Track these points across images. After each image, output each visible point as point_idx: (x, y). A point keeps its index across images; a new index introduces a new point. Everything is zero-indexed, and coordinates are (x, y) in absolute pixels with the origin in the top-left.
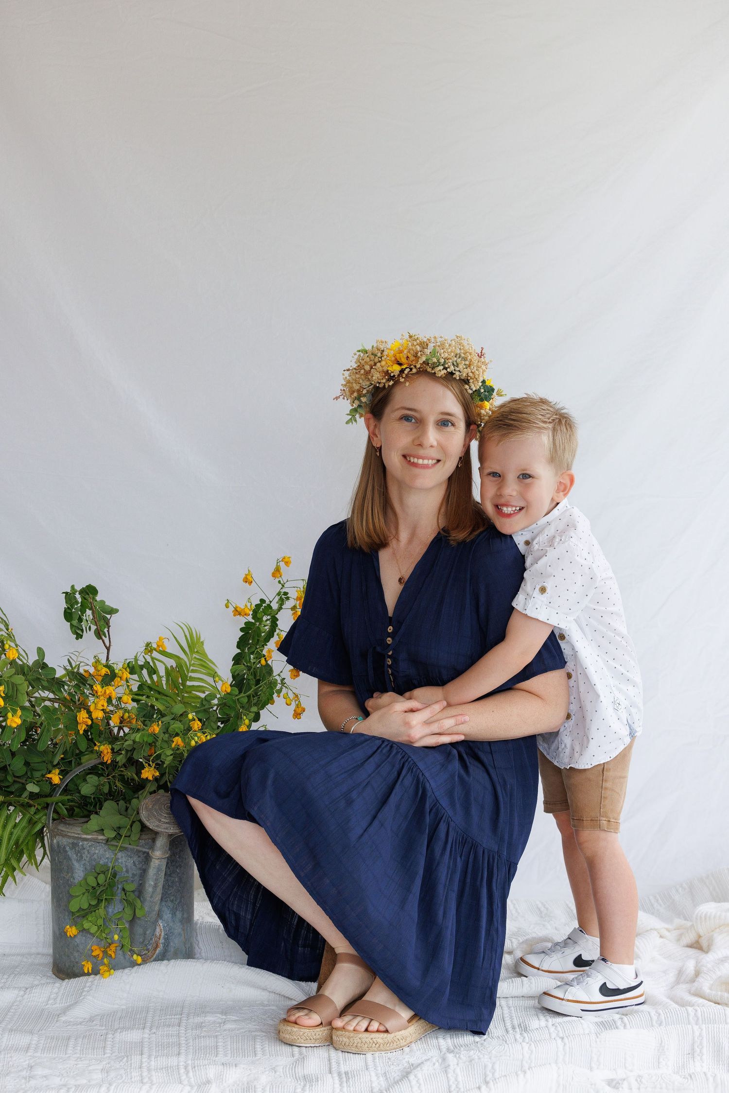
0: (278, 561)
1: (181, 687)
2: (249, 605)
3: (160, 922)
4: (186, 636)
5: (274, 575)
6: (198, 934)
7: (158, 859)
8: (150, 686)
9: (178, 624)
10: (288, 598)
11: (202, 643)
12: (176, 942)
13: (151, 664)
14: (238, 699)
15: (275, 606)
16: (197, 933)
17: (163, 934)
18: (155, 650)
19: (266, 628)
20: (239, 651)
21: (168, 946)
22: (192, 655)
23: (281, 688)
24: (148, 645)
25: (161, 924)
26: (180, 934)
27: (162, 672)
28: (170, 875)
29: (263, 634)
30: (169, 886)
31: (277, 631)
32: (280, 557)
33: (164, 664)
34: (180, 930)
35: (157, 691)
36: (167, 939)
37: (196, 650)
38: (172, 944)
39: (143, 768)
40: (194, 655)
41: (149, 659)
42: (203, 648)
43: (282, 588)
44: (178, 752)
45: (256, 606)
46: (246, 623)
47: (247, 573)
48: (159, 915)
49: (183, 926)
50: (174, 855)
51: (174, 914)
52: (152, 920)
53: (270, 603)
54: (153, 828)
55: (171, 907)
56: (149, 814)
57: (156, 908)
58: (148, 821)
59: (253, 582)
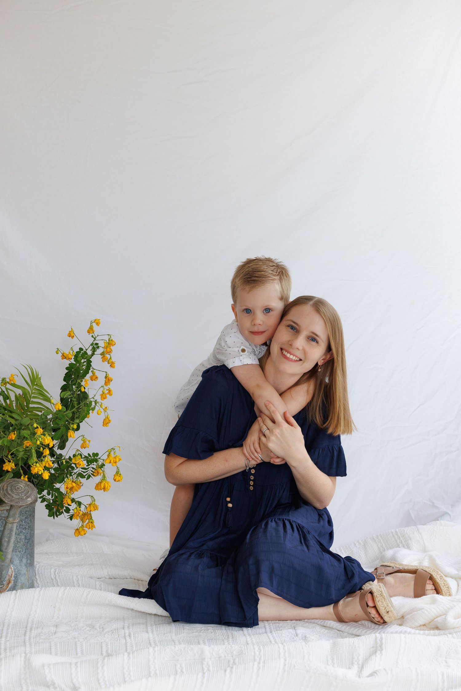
0: (92, 322)
1: (26, 408)
2: (71, 352)
3: (12, 566)
4: (29, 374)
5: (89, 332)
7: (11, 523)
8: (5, 407)
9: (24, 366)
10: (98, 347)
11: (40, 379)
12: (22, 580)
13: (6, 392)
14: (66, 414)
15: (89, 352)
16: (36, 573)
17: (13, 574)
18: (8, 383)
19: (84, 367)
20: (65, 383)
21: (16, 582)
22: (33, 387)
23: (95, 407)
24: (3, 379)
25: (12, 568)
26: (25, 574)
27: (13, 398)
28: (19, 534)
29: (81, 372)
30: (18, 541)
31: (91, 369)
32: (93, 319)
33: (15, 393)
34: (25, 571)
35: (9, 410)
36: (16, 577)
37: (35, 383)
38: (19, 580)
39: (4, 463)
40: (34, 387)
41: (4, 389)
42: (41, 382)
43: (94, 341)
44: (27, 449)
45: (77, 352)
46: (70, 364)
47: (70, 330)
48: (11, 562)
49: (27, 569)
50: (21, 521)
51: (21, 561)
52: (6, 564)
53: (86, 351)
54: (8, 502)
55: (19, 556)
56: (5, 493)
57: (9, 556)
58: (4, 497)
59: (75, 337)
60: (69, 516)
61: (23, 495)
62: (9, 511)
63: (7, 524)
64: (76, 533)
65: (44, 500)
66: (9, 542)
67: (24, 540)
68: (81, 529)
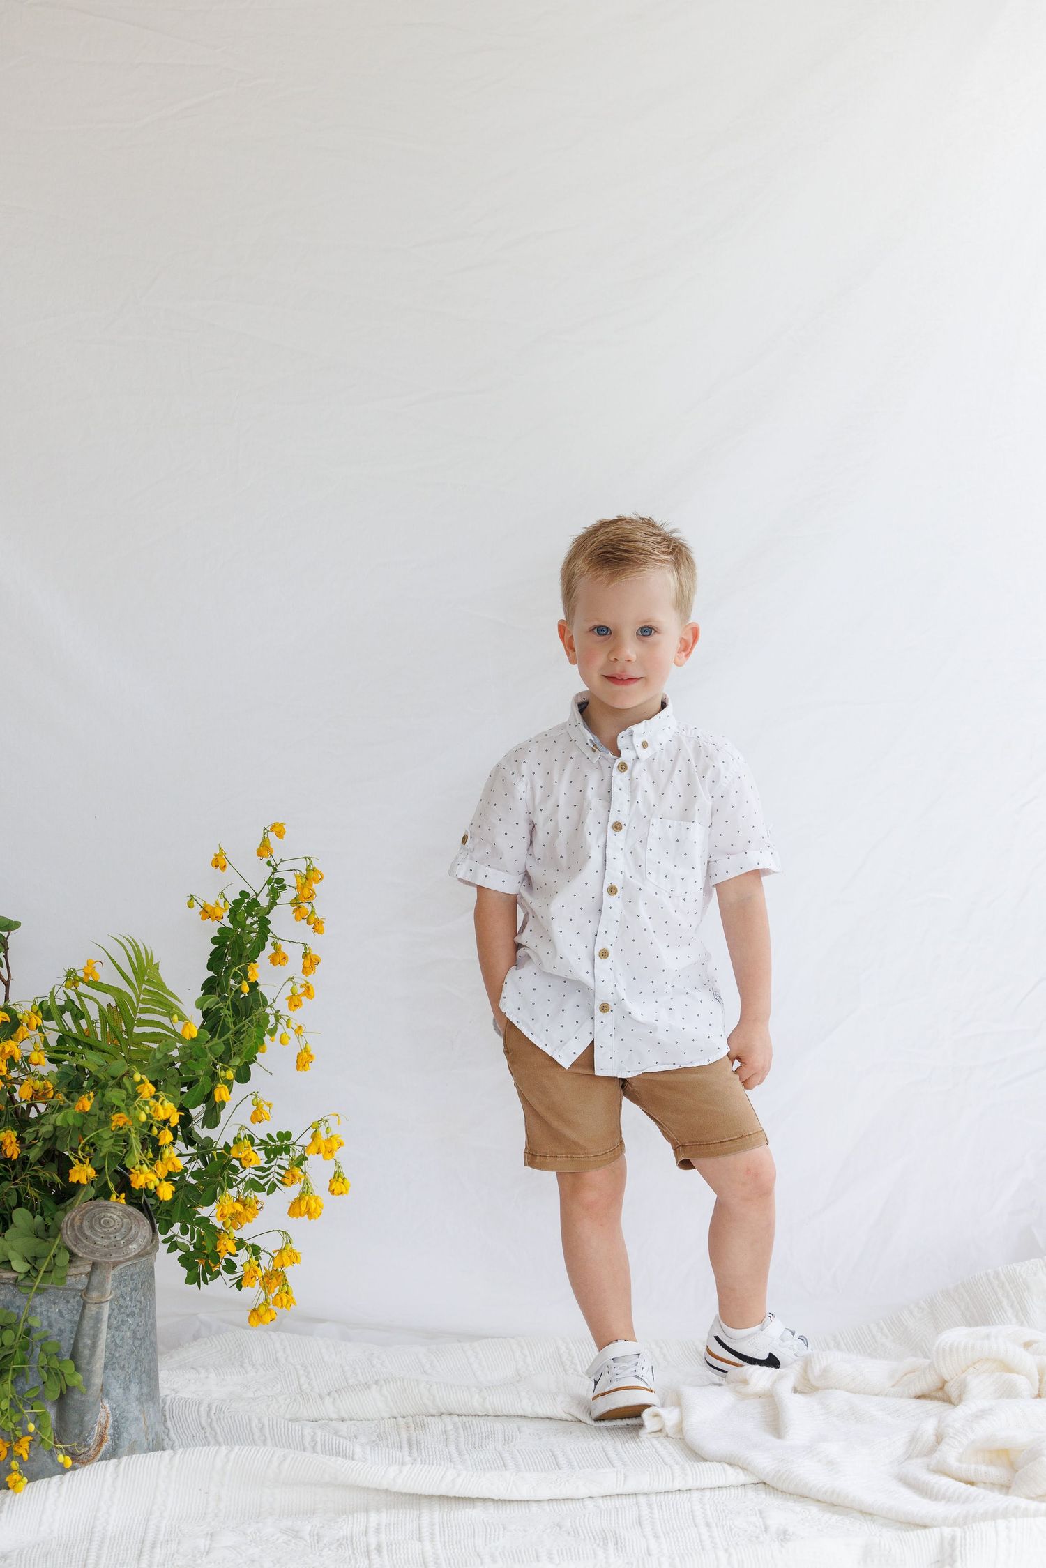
0: (266, 831)
1: (126, 1036)
2: (221, 902)
3: (105, 1401)
4: (129, 957)
5: (260, 853)
6: (168, 1417)
7: (96, 1303)
8: (75, 1037)
9: (115, 939)
10: (283, 888)
11: (157, 967)
12: (133, 1432)
13: (77, 1003)
14: (210, 1048)
15: (264, 901)
16: (165, 1416)
17: (110, 1420)
18: (82, 980)
19: (253, 935)
20: (212, 974)
21: (118, 1438)
22: (140, 986)
23: (276, 1027)
24: (71, 973)
25: (107, 1405)
26: (137, 1419)
27: (94, 1014)
28: (118, 1329)
29: (248, 945)
30: (116, 1345)
31: (270, 940)
32: (268, 825)
33: (97, 1002)
34: (137, 1413)
35: (87, 1044)
36: (116, 1428)
37: (146, 978)
38: (125, 1435)
39: (71, 1165)
40: (144, 986)
41: (73, 996)
42: (158, 974)
43: (273, 873)
44: (120, 1132)
45: (234, 902)
46: (220, 931)
47: (218, 852)
48: (104, 1392)
49: (143, 1406)
50: (123, 1297)
51: (126, 1389)
52: (92, 1399)
53: (257, 897)
54: (85, 1256)
55: (122, 1377)
56: (76, 1235)
57: (97, 1380)
58: (75, 1245)
59: (228, 866)
60: (235, 1281)
61: (118, 1238)
62: (90, 1275)
63: (88, 1306)
64: (252, 1319)
65: (174, 1246)
66: (94, 1346)
67: (130, 1342)
68: (262, 1310)
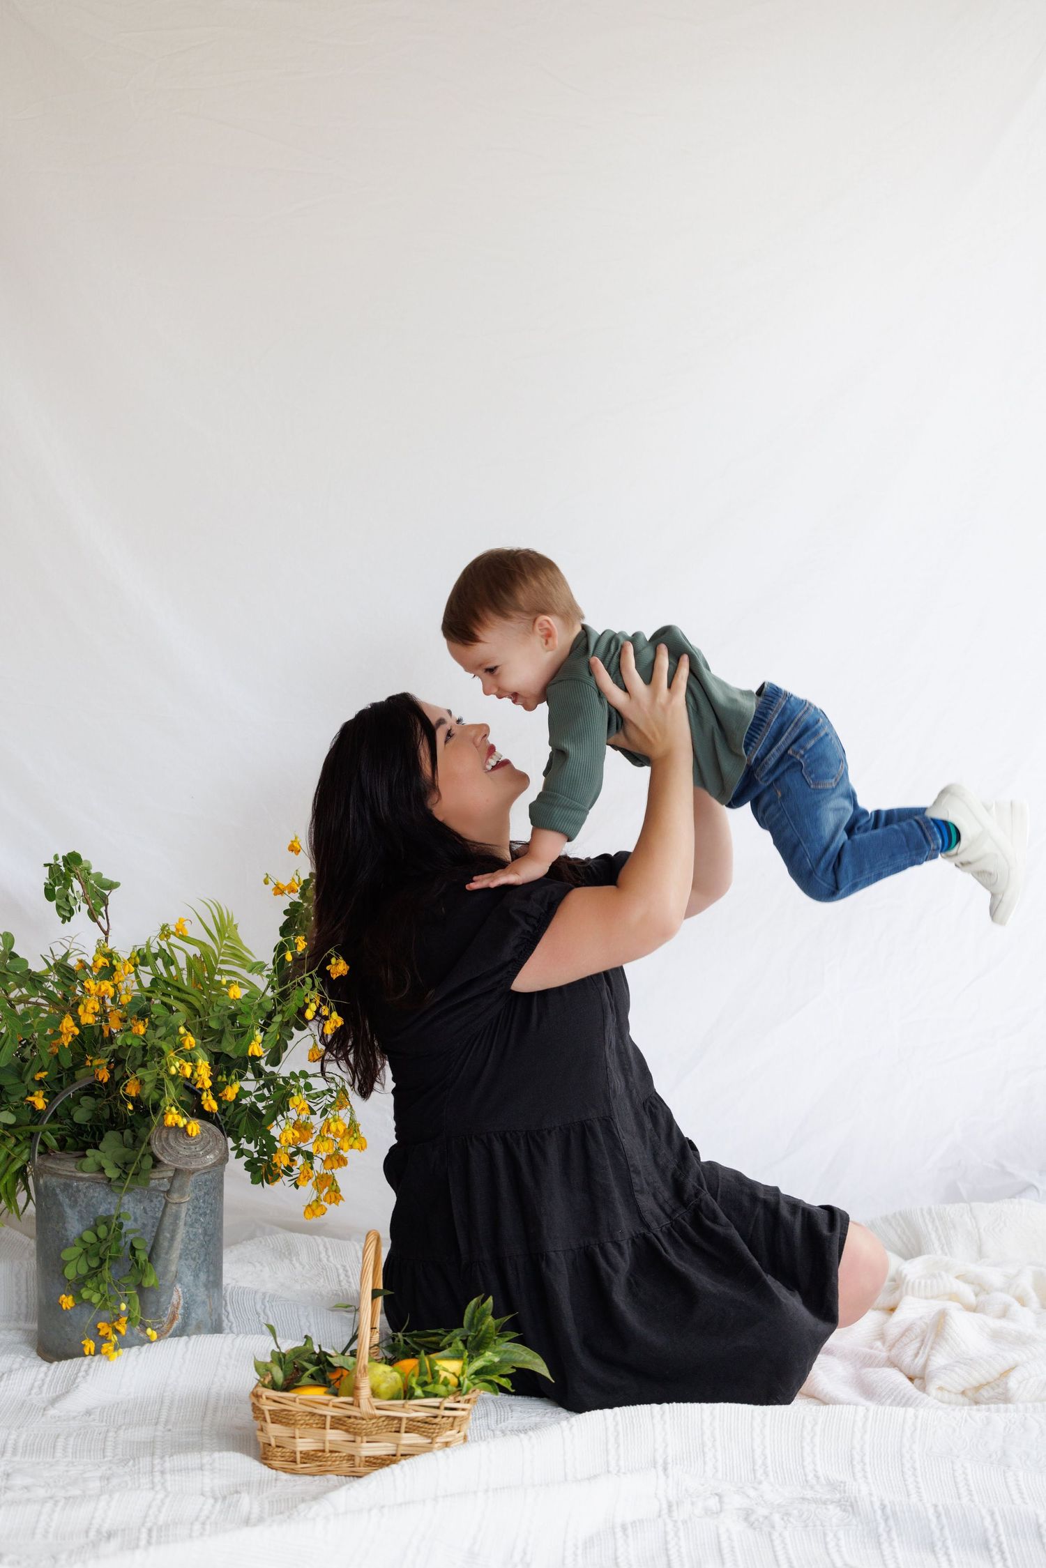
1: (208, 983)
2: (296, 878)
3: (178, 1286)
4: (214, 917)
6: (228, 1302)
7: (176, 1203)
8: (166, 980)
9: (203, 901)
11: (236, 926)
12: (199, 1313)
13: (168, 952)
16: (226, 1301)
17: (182, 1302)
18: (174, 934)
21: (188, 1318)
22: (221, 941)
24: (164, 928)
25: (180, 1290)
26: (204, 1302)
27: (182, 963)
28: (192, 1226)
30: (190, 1239)
33: (185, 952)
34: (204, 1297)
35: (175, 987)
36: (187, 1310)
37: (227, 935)
38: (193, 1315)
40: (225, 942)
41: (165, 946)
42: (237, 933)
45: (304, 881)
46: (291, 904)
47: (293, 839)
48: (177, 1278)
49: (209, 1292)
50: (197, 1199)
51: (196, 1276)
52: (168, 1284)
54: (170, 1163)
55: (193, 1267)
56: (163, 1145)
57: (173, 1268)
58: (162, 1154)
59: (301, 851)
60: (292, 1182)
61: (197, 1149)
62: (172, 1180)
63: (169, 1205)
64: (307, 1213)
65: (241, 1153)
66: (172, 1239)
67: (202, 1238)
68: (315, 1205)
